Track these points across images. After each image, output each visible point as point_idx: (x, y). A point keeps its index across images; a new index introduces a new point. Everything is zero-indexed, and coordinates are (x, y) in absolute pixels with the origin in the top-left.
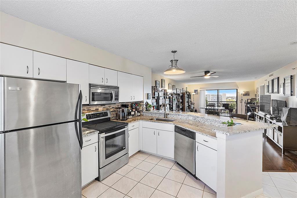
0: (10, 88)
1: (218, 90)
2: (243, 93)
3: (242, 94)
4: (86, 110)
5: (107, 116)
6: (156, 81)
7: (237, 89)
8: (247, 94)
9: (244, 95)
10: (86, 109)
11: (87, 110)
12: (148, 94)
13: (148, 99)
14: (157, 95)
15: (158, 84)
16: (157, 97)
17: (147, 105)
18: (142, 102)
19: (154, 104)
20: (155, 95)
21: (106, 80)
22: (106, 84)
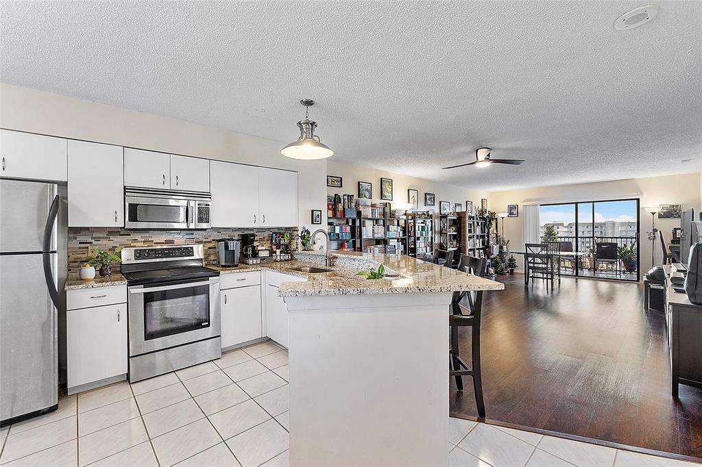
1: (576, 203)
2: (658, 210)
3: (653, 214)
4: (139, 242)
5: (193, 255)
6: (359, 182)
7: (638, 200)
8: (670, 213)
9: (660, 216)
11: (144, 242)
12: (312, 211)
13: (312, 223)
14: (351, 214)
15: (367, 190)
16: (354, 221)
17: (304, 235)
18: (295, 229)
19: (342, 236)
20: (344, 216)
21: (174, 180)
22: (174, 187)
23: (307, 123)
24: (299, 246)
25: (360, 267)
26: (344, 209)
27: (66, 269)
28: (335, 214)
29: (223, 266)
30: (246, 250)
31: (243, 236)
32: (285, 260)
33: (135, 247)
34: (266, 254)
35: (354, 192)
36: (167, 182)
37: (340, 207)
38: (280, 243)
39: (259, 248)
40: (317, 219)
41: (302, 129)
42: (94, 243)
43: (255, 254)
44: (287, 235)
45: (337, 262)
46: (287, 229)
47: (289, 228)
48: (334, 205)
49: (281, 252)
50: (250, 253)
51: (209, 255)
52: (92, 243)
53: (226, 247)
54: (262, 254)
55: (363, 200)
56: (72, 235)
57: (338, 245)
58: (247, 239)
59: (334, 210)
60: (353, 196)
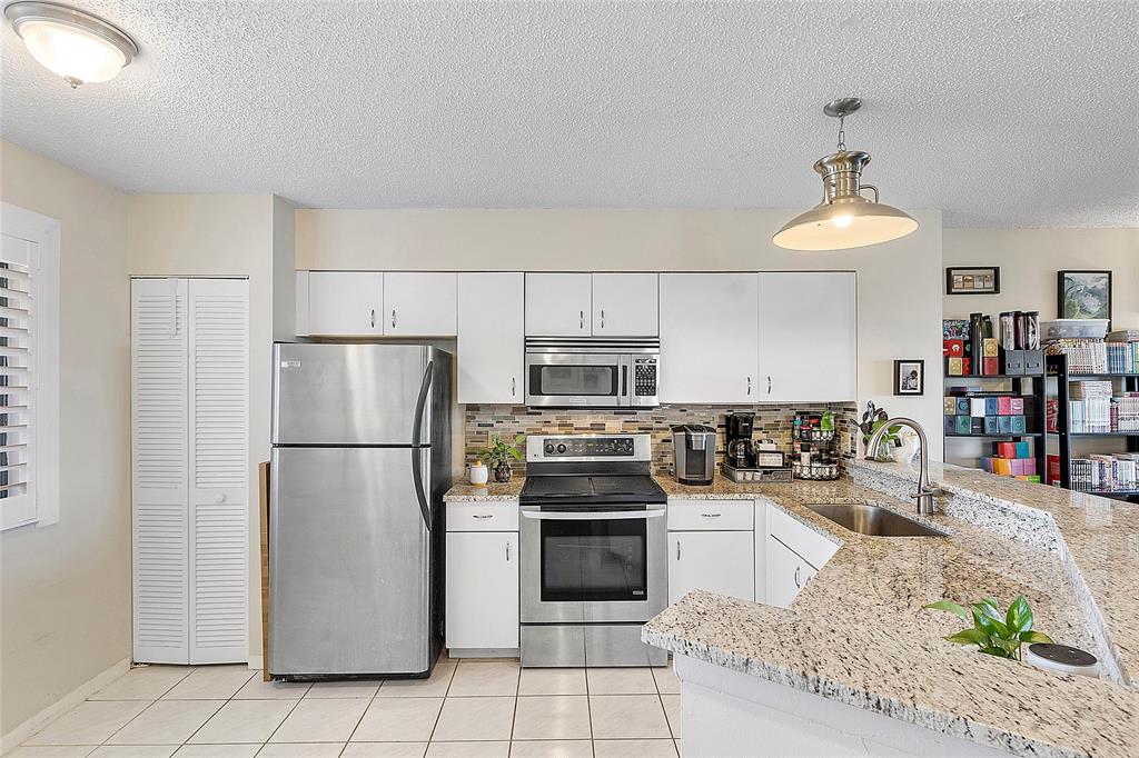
0: (285, 364)
6: (1062, 273)
10: (554, 421)
12: (897, 363)
13: (897, 393)
14: (1029, 366)
15: (1094, 293)
16: (1038, 383)
17: (871, 423)
18: (848, 407)
19: (993, 424)
20: (1002, 370)
21: (598, 319)
22: (599, 332)
23: (839, 160)
24: (858, 448)
25: (1022, 536)
26: (1001, 351)
27: (463, 462)
28: (971, 366)
29: (681, 481)
30: (734, 449)
31: (728, 419)
32: (822, 479)
33: (547, 434)
34: (776, 461)
35: (1042, 304)
36: (587, 325)
37: (989, 348)
38: (810, 437)
39: (762, 447)
40: (912, 383)
41: (826, 178)
42: (496, 425)
43: (751, 461)
44: (829, 420)
45: (952, 507)
46: (830, 406)
47: (835, 403)
48: (970, 341)
49: (813, 459)
50: (741, 456)
51: (664, 454)
52: (492, 425)
53: (689, 443)
54: (765, 460)
55: (1075, 322)
56: (469, 413)
57: (985, 445)
58: (737, 426)
59: (969, 356)
60: (1033, 314)
